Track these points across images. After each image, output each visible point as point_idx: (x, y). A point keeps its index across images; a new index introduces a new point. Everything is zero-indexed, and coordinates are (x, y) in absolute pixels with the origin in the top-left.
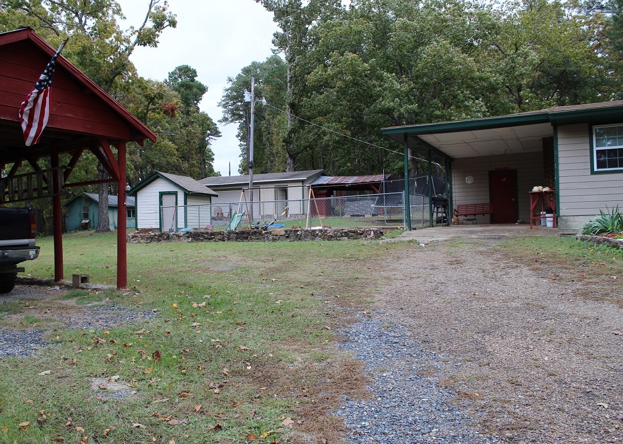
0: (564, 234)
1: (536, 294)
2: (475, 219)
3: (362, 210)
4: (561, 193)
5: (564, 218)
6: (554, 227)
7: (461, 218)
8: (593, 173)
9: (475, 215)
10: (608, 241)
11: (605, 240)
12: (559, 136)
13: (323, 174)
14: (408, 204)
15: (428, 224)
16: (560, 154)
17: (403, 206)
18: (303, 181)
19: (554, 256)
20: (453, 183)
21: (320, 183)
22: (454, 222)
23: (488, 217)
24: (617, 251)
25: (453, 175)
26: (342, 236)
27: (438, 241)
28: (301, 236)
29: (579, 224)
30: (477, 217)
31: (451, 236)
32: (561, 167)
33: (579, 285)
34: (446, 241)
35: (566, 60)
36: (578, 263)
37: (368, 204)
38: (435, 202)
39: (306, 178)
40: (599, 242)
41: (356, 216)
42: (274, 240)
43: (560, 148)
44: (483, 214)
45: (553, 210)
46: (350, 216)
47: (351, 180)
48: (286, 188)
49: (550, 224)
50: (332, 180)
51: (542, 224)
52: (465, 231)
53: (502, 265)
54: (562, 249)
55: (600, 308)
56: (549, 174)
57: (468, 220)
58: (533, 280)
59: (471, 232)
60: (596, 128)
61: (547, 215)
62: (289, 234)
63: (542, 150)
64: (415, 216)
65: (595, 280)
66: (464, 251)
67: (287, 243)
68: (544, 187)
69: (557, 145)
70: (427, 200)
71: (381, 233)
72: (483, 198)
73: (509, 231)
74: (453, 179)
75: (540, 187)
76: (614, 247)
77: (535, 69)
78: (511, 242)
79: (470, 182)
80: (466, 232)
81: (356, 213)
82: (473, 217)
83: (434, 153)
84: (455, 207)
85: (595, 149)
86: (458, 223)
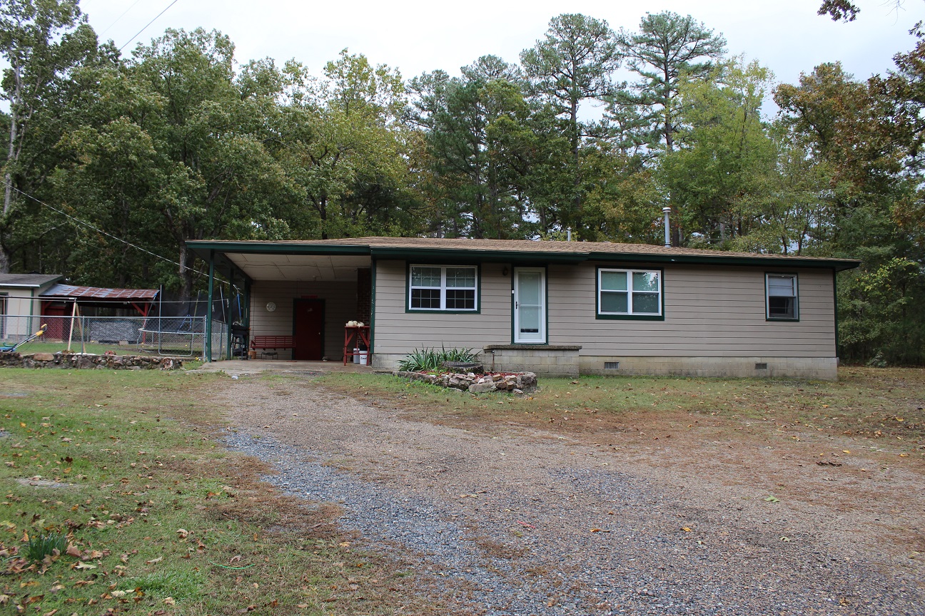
0: (378, 372)
1: (367, 418)
2: (275, 354)
3: (116, 334)
4: (377, 330)
5: (378, 355)
6: (367, 365)
7: (259, 351)
8: (407, 311)
9: (275, 349)
10: (422, 376)
11: (419, 376)
12: (378, 270)
13: (61, 281)
14: (210, 332)
15: (225, 356)
16: (378, 290)
17: (205, 334)
18: (33, 289)
19: (376, 389)
20: (252, 309)
21: (58, 294)
22: (251, 356)
23: (290, 351)
24: (430, 386)
25: (252, 300)
26: (133, 365)
27: (249, 375)
28: (77, 362)
29: (393, 363)
30: (277, 351)
31: (260, 369)
32: (377, 303)
33: (401, 412)
34: (258, 374)
35: (381, 177)
36: (397, 395)
37: (122, 328)
38: (234, 330)
39: (38, 286)
40: (414, 378)
41: (107, 342)
42: (37, 366)
43: (378, 283)
44: (285, 348)
45: (367, 346)
46: (97, 342)
47: (104, 293)
48: (6, 298)
49: (363, 362)
50: (76, 291)
51: (355, 361)
52: (274, 365)
53: (329, 397)
54: (382, 384)
55: (420, 425)
56: (365, 309)
57: (268, 354)
58: (361, 408)
59: (282, 367)
60: (412, 266)
61: (361, 352)
62: (60, 360)
63: (356, 280)
64: (215, 347)
65: (414, 408)
66: (284, 383)
67: (58, 370)
68: (358, 321)
69: (375, 280)
70: (226, 327)
71: (180, 363)
72: (285, 329)
73: (323, 367)
74: (252, 304)
75: (355, 322)
76: (427, 382)
77: (350, 188)
78: (329, 377)
79: (271, 310)
80: (276, 366)
81: (108, 339)
82: (272, 351)
83: (235, 272)
84: (251, 338)
85: (411, 287)
86: (255, 357)
